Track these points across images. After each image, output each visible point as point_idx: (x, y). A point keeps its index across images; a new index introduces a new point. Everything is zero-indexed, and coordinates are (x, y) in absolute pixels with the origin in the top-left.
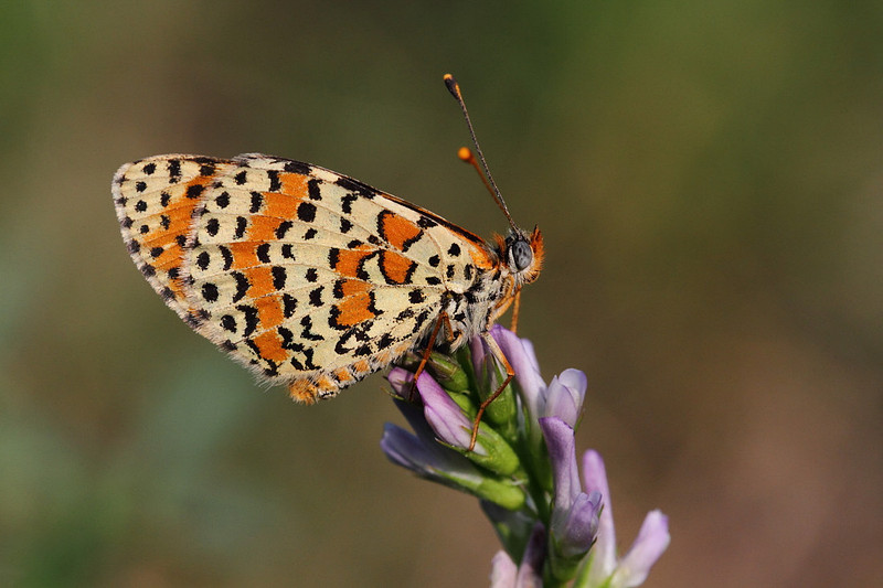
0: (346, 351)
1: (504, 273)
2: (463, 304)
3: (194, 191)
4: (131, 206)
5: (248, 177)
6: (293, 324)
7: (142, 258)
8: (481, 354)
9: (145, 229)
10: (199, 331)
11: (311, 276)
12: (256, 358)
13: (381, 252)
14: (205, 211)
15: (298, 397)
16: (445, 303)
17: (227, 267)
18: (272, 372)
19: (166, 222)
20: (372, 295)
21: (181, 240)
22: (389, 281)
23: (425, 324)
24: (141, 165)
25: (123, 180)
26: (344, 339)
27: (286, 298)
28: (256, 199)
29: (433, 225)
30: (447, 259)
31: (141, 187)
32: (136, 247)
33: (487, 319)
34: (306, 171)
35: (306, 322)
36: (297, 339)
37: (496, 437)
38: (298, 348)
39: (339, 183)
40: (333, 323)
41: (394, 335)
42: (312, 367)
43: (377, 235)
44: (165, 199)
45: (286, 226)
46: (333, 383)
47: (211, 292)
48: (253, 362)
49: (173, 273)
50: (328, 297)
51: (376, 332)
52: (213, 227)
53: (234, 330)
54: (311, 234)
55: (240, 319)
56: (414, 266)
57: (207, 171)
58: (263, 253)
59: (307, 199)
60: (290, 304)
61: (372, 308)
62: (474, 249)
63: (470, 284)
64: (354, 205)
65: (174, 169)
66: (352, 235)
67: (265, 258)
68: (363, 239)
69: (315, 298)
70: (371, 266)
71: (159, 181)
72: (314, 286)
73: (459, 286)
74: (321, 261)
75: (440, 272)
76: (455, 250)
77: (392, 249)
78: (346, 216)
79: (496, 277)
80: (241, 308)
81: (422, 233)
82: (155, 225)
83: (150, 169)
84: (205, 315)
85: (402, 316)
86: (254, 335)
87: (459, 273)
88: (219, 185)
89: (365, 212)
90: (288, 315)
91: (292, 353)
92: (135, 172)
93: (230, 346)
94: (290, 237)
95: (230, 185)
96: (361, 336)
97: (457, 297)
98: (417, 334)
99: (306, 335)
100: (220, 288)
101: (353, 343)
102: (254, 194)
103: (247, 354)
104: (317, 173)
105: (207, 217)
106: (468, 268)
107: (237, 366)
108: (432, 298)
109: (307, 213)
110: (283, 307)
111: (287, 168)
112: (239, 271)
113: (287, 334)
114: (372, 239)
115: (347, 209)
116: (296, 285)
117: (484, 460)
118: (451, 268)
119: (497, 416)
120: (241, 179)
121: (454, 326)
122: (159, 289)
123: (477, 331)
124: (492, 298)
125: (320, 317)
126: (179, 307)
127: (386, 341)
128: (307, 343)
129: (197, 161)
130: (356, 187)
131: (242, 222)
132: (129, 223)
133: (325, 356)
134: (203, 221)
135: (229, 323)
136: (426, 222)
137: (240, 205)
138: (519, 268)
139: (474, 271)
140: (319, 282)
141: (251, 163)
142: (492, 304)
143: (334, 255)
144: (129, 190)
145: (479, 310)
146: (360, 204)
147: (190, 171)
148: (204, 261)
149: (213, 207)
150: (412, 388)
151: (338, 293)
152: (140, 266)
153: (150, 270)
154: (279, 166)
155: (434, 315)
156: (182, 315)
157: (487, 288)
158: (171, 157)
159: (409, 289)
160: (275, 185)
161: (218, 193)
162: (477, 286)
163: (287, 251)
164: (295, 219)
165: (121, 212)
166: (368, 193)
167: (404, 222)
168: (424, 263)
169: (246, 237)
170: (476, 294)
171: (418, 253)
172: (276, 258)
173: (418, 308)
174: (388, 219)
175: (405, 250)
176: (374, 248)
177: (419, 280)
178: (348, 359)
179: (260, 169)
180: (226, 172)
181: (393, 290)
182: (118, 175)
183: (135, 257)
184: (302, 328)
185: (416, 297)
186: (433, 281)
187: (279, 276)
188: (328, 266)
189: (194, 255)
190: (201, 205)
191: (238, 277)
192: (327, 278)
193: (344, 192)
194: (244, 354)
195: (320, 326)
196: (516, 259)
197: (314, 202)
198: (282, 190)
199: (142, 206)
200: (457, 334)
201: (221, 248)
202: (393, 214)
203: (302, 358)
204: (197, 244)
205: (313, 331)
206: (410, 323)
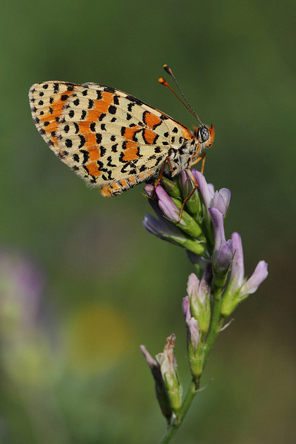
0: (126, 172)
1: (197, 142)
2: (178, 154)
3: (64, 98)
4: (37, 102)
5: (88, 93)
6: (104, 160)
7: (40, 126)
8: (185, 178)
9: (42, 113)
10: (63, 160)
11: (113, 139)
12: (87, 174)
13: (144, 129)
14: (68, 106)
15: (104, 194)
16: (170, 153)
17: (76, 132)
18: (94, 181)
19: (51, 111)
20: (139, 148)
21: (57, 119)
22: (146, 143)
23: (161, 162)
24: (42, 85)
25: (34, 90)
26: (125, 167)
27: (102, 148)
28: (91, 103)
29: (166, 119)
30: (172, 134)
31: (42, 94)
32: (38, 121)
33: (188, 162)
34: (113, 92)
35: (109, 159)
36: (105, 166)
37: (191, 219)
38: (105, 170)
39: (127, 98)
40: (121, 160)
41: (147, 166)
42: (111, 179)
43: (142, 122)
44: (51, 100)
45: (103, 116)
46: (119, 187)
47: (69, 143)
48: (86, 176)
49: (53, 134)
50: (119, 149)
51: (139, 164)
52: (72, 114)
53: (78, 161)
54: (114, 120)
55: (81, 156)
56: (157, 136)
57: (70, 89)
58: (93, 127)
59: (113, 104)
60: (103, 151)
61: (138, 154)
62: (184, 130)
63: (181, 145)
64: (133, 108)
65: (56, 87)
66: (132, 121)
67: (94, 130)
68: (136, 123)
69: (114, 149)
70: (139, 135)
71: (49, 92)
72: (114, 143)
73: (177, 146)
74: (118, 133)
75: (168, 139)
76: (175, 130)
77: (149, 129)
78: (129, 113)
79: (193, 143)
80: (82, 151)
81: (162, 122)
82: (46, 111)
83: (46, 87)
84: (66, 153)
85: (151, 158)
86: (87, 164)
87: (177, 140)
88: (75, 95)
89: (138, 111)
90: (102, 156)
91: (103, 173)
92: (39, 87)
93: (76, 168)
94: (105, 120)
95: (80, 95)
96: (132, 166)
97: (175, 151)
98: (157, 167)
99: (109, 165)
100: (73, 142)
101: (129, 168)
102: (90, 100)
103: (83, 172)
104: (118, 93)
105: (69, 109)
106: (181, 138)
107: (78, 177)
108: (164, 151)
109: (113, 110)
110: (100, 152)
111: (105, 90)
112: (82, 134)
113: (101, 164)
114: (140, 124)
115: (130, 110)
116: (106, 142)
117: (185, 228)
118: (173, 138)
119: (193, 210)
120: (85, 93)
121: (173, 165)
122: (47, 141)
123: (184, 168)
124: (191, 153)
125: (115, 157)
126: (55, 149)
127: (143, 168)
128: (109, 168)
129: (66, 84)
130: (135, 100)
131: (84, 113)
132: (35, 110)
133: (117, 174)
134: (68, 111)
135: (76, 158)
136: (163, 118)
137: (84, 105)
138: (204, 141)
139: (183, 140)
140: (116, 141)
141: (89, 86)
142: (191, 156)
143: (123, 130)
144: (36, 95)
145: (185, 158)
146: (136, 108)
147: (63, 88)
148: (67, 129)
149: (72, 105)
150: (154, 192)
151: (124, 147)
152: (39, 130)
153: (43, 132)
154: (102, 89)
155: (164, 159)
156: (56, 153)
157: (188, 148)
158: (55, 82)
159: (155, 146)
160: (99, 97)
161: (75, 99)
162: (184, 147)
163: (103, 127)
164: (107, 113)
165: (32, 105)
166: (139, 103)
167: (155, 117)
168: (162, 135)
169: (86, 119)
170: (183, 150)
171: (159, 131)
172: (98, 130)
173: (158, 155)
174: (147, 115)
175: (154, 129)
176: (141, 128)
177: (159, 143)
178: (126, 175)
179: (93, 89)
180: (79, 90)
181: (148, 147)
182: (32, 89)
183: (37, 125)
184: (108, 162)
185: (158, 150)
186: (165, 143)
187: (99, 138)
188: (120, 135)
189: (63, 126)
190: (67, 103)
191: (81, 137)
192: (120, 140)
193: (129, 102)
194: (82, 172)
195: (115, 161)
196: (202, 136)
197: (116, 105)
198: (102, 99)
199: (41, 103)
200: (175, 169)
201: (75, 123)
202: (150, 113)
203: (107, 175)
204: (64, 121)
205: (112, 163)
206: (155, 161)
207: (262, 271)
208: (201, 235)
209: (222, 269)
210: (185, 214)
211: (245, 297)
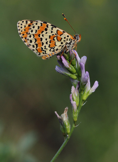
0: (51, 51)
1: (75, 40)
2: (69, 45)
3: (29, 26)
4: (20, 27)
5: (38, 24)
6: (43, 47)
7: (21, 36)
8: (71, 53)
9: (22, 31)
10: (29, 47)
11: (46, 39)
12: (37, 52)
13: (57, 36)
14: (31, 29)
15: (43, 59)
16: (66, 44)
17: (34, 38)
18: (40, 54)
19: (25, 30)
20: (55, 43)
21: (27, 33)
22: (58, 41)
23: (63, 47)
24: (22, 21)
25: (19, 23)
26: (51, 49)
27: (42, 43)
28: (39, 27)
29: (65, 32)
30: (67, 38)
31: (22, 24)
32: (20, 34)
33: (72, 47)
34: (46, 23)
35: (45, 47)
36: (44, 49)
37: (73, 67)
38: (44, 51)
39: (51, 25)
40: (49, 47)
41: (58, 49)
42: (46, 54)
43: (56, 33)
44: (25, 27)
45: (43, 32)
46: (49, 56)
47: (31, 41)
48: (37, 53)
49: (26, 38)
50: (49, 43)
51: (56, 48)
52: (32, 31)
53: (34, 48)
54: (46, 33)
55: (35, 46)
56: (62, 38)
57: (31, 23)
58: (39, 35)
59: (46, 28)
60: (43, 44)
61: (55, 45)
62: (71, 36)
63: (70, 41)
64: (53, 29)
65: (27, 22)
66: (53, 33)
67: (40, 37)
68: (54, 34)
69: (47, 43)
70: (55, 38)
71: (24, 24)
72: (47, 41)
73: (68, 42)
74: (48, 37)
75: (66, 40)
76: (68, 36)
77: (59, 36)
78: (52, 30)
79: (74, 41)
80: (35, 44)
81: (63, 33)
82: (23, 30)
83: (23, 22)
84: (30, 45)
85: (60, 46)
86: (37, 48)
87: (68, 40)
88: (33, 25)
89: (55, 30)
90: (42, 45)
91: (43, 51)
92: (20, 22)
93: (34, 50)
94: (43, 33)
95: (35, 25)
96: (53, 49)
97: (68, 43)
98: (62, 49)
99: (45, 49)
100: (32, 41)
101: (52, 50)
102: (38, 26)
103: (36, 51)
104: (48, 24)
105: (31, 30)
106: (70, 39)
107: (34, 53)
108: (64, 43)
109: (46, 30)
110: (42, 44)
111: (43, 23)
112: (35, 38)
113: (42, 48)
114: (56, 34)
115: (52, 29)
116: (44, 41)
117: (71, 70)
118: (67, 39)
119: (73, 64)
120: (36, 24)
121: (67, 48)
122: (23, 41)
123: (71, 49)
124: (73, 44)
125: (47, 46)
126: (26, 44)
127: (57, 50)
128: (45, 50)
129: (30, 21)
130: (54, 26)
131: (36, 31)
132: (19, 30)
133: (48, 52)
134: (30, 30)
135: (34, 46)
136: (64, 32)
137: (36, 28)
138: (78, 40)
139: (71, 40)
140: (47, 40)
141: (38, 22)
142: (73, 45)
143: (50, 36)
144: (20, 25)
145: (71, 46)
146: (54, 29)
147: (29, 22)
148: (30, 36)
149: (32, 28)
150: (61, 58)
151: (50, 42)
152: (21, 37)
153: (22, 38)
154: (42, 22)
155: (64, 46)
156: (27, 45)
157: (72, 42)
158: (26, 20)
159: (61, 42)
160: (42, 25)
161: (33, 26)
162: (71, 42)
163: (43, 35)
164: (44, 31)
165: (18, 28)
166: (55, 27)
167: (61, 32)
168: (63, 38)
169: (37, 33)
170: (71, 43)
171: (62, 37)
172: (41, 36)
173: (62, 45)
174: (58, 31)
175: (61, 36)
176: (56, 36)
177: (62, 41)
178: (51, 52)
179: (39, 22)
180: (34, 23)
181: (58, 42)
182: (18, 23)
183: (20, 35)
184: (44, 48)
185: (62, 43)
186: (64, 41)
187: (41, 39)
188: (49, 38)
189: (29, 35)
190: (30, 27)
191: (35, 39)
192: (49, 40)
193: (52, 27)
194: (35, 51)
195: (47, 47)
196: (77, 38)
197: (47, 28)
198: (43, 26)
199: (21, 28)
200: (68, 49)
201: (33, 34)
202: (59, 30)
203: (44, 52)
204: (29, 34)
205: (46, 48)
207: (96, 84)
208: (76, 72)
209: (84, 84)
210: (71, 65)
211: (91, 93)
